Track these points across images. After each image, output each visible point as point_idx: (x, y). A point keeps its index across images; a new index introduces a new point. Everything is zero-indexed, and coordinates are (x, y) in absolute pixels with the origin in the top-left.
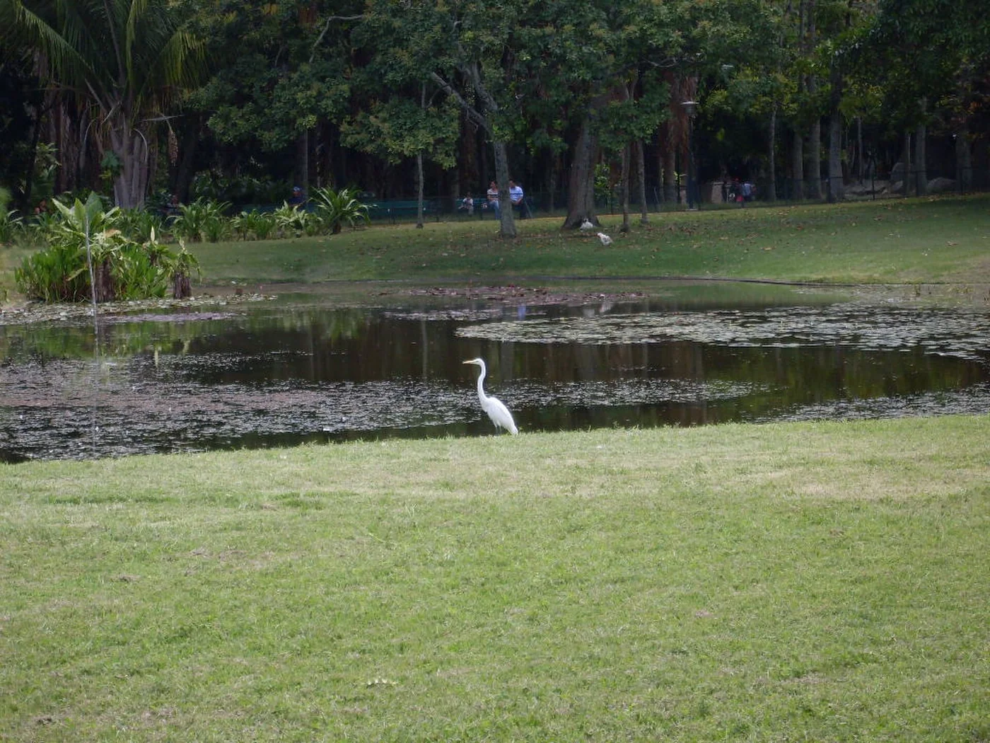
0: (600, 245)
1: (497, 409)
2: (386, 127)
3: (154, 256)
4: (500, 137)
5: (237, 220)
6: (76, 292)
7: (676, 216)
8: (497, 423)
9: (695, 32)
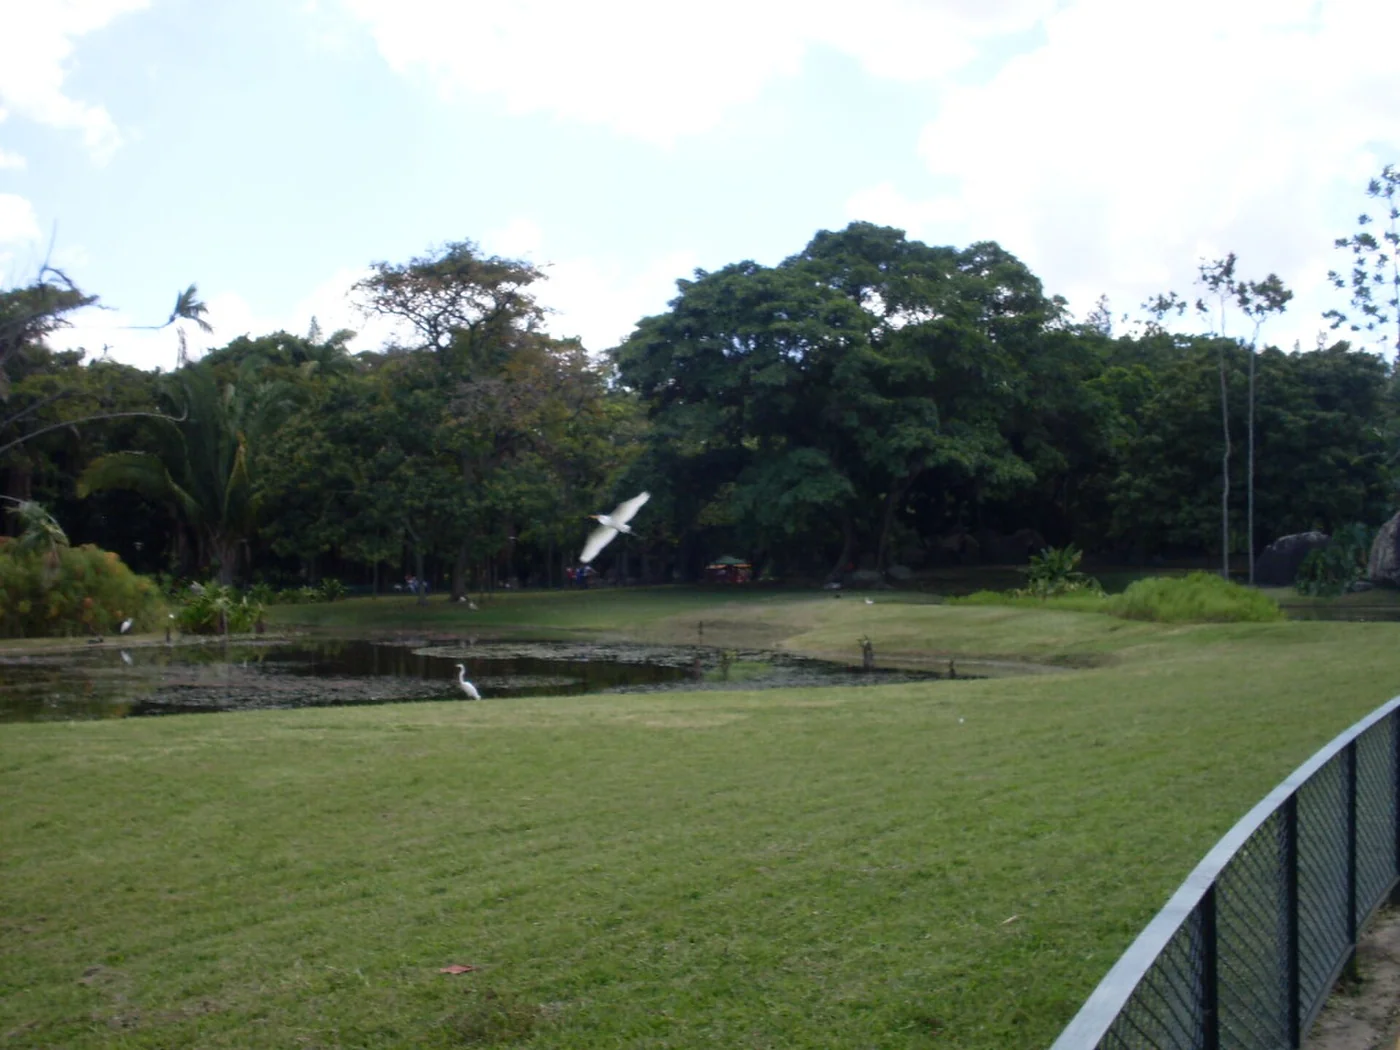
0: (470, 610)
1: (469, 687)
2: (365, 548)
3: (245, 611)
4: (420, 553)
5: (281, 594)
6: (206, 630)
7: (505, 596)
8: (470, 694)
9: (519, 503)
